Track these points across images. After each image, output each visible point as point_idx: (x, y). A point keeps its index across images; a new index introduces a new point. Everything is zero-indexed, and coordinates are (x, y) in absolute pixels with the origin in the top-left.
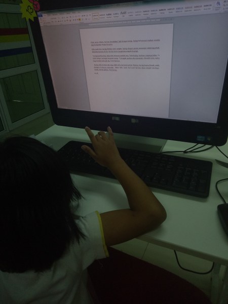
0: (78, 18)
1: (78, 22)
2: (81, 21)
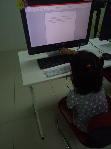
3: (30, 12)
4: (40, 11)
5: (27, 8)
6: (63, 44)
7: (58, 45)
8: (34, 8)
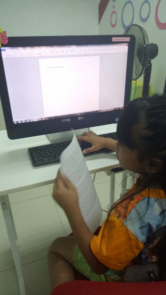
0: (39, 53)
1: (38, 55)
2: (41, 55)
3: (11, 57)
4: (31, 56)
5: (5, 50)
6: (80, 118)
7: (68, 120)
8: (18, 51)
